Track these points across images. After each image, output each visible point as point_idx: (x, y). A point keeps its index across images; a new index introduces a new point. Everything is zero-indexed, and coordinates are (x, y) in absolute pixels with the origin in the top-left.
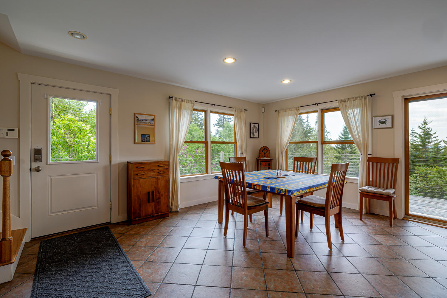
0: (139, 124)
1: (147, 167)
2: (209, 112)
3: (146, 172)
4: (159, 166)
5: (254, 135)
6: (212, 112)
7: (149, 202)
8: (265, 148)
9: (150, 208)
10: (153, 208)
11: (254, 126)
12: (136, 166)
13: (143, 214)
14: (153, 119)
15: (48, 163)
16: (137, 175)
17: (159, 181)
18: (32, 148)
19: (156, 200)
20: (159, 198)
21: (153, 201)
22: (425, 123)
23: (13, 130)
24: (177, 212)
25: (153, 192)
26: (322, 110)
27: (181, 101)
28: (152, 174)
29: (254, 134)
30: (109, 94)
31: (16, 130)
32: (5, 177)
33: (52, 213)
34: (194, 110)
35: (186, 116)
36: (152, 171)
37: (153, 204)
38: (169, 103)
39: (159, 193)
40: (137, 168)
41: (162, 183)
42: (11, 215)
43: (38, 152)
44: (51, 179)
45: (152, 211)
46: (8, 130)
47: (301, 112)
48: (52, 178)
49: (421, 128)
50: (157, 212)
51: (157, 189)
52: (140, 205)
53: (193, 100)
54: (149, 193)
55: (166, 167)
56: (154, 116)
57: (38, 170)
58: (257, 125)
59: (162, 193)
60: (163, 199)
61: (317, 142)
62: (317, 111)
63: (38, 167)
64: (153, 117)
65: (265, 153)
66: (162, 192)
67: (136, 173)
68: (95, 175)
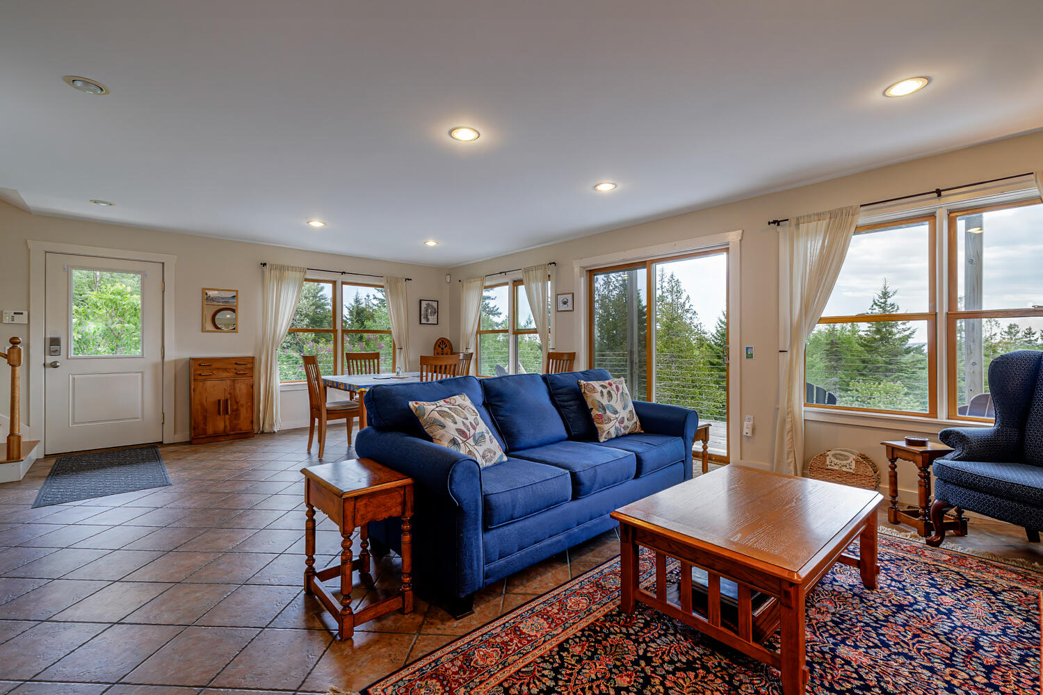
0: (209, 303)
1: (216, 365)
2: (339, 284)
3: (215, 372)
4: (236, 364)
5: (428, 320)
6: (343, 283)
7: (219, 414)
8: (442, 341)
9: (221, 424)
10: (227, 423)
11: (428, 305)
12: (199, 362)
13: (210, 431)
14: (235, 296)
15: (69, 357)
16: (200, 375)
17: (237, 386)
18: (47, 337)
19: (232, 411)
20: (237, 410)
21: (227, 413)
22: (885, 295)
23: (22, 314)
24: (272, 434)
25: (226, 401)
26: (515, 281)
27: (282, 269)
28: (225, 375)
29: (429, 317)
30: (161, 263)
31: (25, 313)
32: (13, 366)
33: (74, 423)
34: (306, 280)
35: (291, 290)
36: (225, 370)
37: (227, 417)
38: (263, 272)
39: (237, 403)
40: (200, 365)
41: (241, 387)
42: (21, 423)
43: (55, 342)
44: (74, 379)
45: (225, 427)
46: (15, 313)
47: (487, 284)
48: (76, 377)
49: (878, 303)
50: (233, 429)
51: (233, 396)
52: (205, 418)
53: (303, 267)
54: (219, 401)
55: (249, 366)
56: (237, 291)
57: (54, 365)
58: (435, 304)
59: (241, 402)
60: (244, 413)
61: (506, 331)
62: (506, 284)
63: (55, 362)
64: (234, 294)
65: (442, 349)
66: (243, 401)
67: (199, 372)
68: (140, 375)
